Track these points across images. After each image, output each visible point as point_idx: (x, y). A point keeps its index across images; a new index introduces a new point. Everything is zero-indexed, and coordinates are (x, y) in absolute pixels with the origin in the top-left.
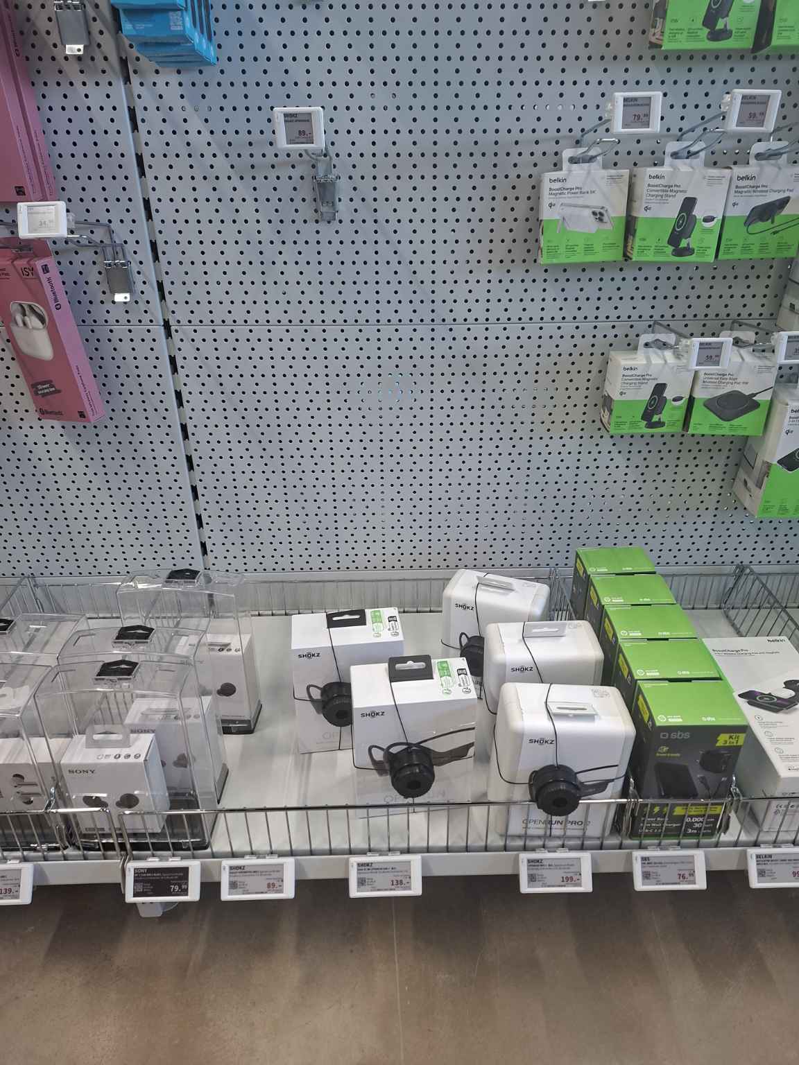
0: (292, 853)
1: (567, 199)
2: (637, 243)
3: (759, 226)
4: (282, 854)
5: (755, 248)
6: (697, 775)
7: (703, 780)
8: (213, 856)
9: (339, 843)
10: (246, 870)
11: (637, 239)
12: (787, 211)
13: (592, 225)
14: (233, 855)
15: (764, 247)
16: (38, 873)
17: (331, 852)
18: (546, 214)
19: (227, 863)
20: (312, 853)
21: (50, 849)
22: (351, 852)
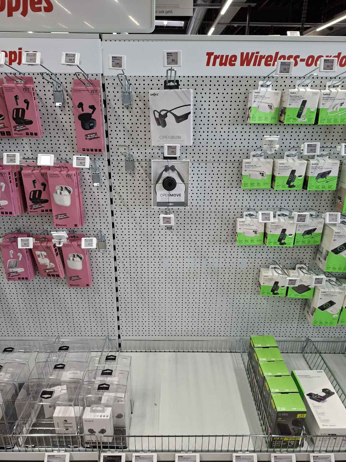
0: (156, 451)
1: (245, 227)
2: (267, 241)
3: (307, 236)
4: (152, 451)
5: (306, 242)
6: (291, 427)
7: (293, 429)
8: (129, 451)
9: (172, 448)
10: (141, 457)
11: (268, 240)
12: (316, 232)
13: (253, 234)
14: (136, 451)
15: (309, 241)
16: (71, 456)
17: (169, 451)
18: (238, 231)
19: (135, 454)
20: (162, 451)
21: (75, 447)
22: (176, 451)
